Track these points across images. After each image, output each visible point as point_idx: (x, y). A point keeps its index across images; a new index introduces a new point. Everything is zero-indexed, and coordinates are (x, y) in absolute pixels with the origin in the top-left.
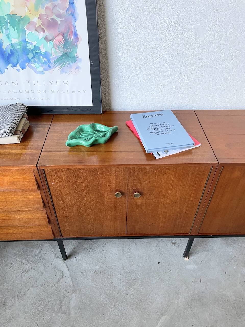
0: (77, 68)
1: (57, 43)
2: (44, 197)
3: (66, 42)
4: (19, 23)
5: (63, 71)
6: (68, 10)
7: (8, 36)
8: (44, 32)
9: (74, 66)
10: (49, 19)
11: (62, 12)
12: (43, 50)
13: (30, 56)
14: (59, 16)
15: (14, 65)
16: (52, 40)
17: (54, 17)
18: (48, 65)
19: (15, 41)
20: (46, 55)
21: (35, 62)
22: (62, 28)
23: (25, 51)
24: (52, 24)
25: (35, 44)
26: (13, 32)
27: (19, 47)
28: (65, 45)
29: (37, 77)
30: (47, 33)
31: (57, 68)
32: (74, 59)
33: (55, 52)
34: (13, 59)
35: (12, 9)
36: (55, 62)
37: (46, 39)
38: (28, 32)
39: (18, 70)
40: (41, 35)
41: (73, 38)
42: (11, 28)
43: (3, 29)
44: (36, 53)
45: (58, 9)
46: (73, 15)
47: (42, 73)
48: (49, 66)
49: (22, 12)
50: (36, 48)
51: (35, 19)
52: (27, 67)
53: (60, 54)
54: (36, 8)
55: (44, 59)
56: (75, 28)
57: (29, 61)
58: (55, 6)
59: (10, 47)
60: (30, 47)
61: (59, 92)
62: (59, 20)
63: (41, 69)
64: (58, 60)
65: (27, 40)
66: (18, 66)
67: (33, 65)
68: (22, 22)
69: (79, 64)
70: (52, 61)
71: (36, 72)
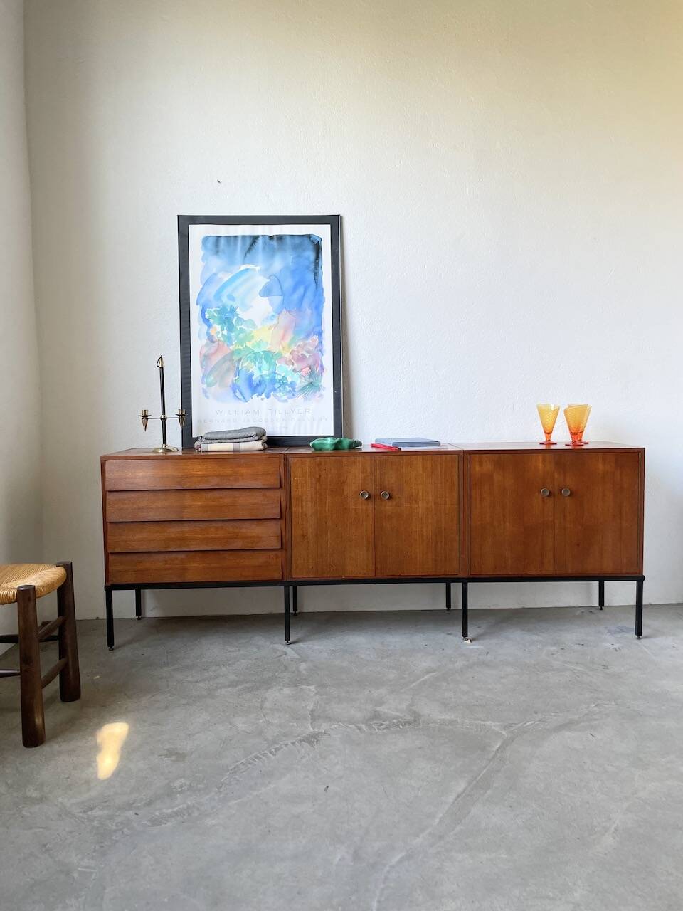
0: (321, 396)
1: (304, 374)
2: (283, 499)
3: (312, 374)
4: (272, 358)
5: (306, 399)
6: (317, 347)
7: (260, 369)
8: (293, 364)
9: (318, 394)
10: (300, 354)
11: (311, 349)
12: (290, 380)
13: (277, 385)
14: (308, 352)
15: (260, 394)
16: (300, 371)
17: (304, 353)
18: (292, 393)
19: (265, 372)
20: (292, 385)
21: (280, 391)
22: (310, 361)
23: (273, 381)
24: (302, 358)
25: (283, 375)
26: (265, 365)
27: (268, 378)
28: (310, 376)
29: (280, 406)
30: (296, 366)
31: (301, 396)
32: (318, 388)
33: (301, 382)
34: (260, 389)
35: (269, 346)
36: (299, 391)
37: (294, 370)
38: (278, 365)
39: (262, 399)
40: (290, 368)
41: (319, 369)
42: (264, 362)
43: (257, 363)
44: (283, 383)
45: (309, 347)
46: (320, 351)
47: (286, 401)
48: (293, 395)
49: (276, 349)
50: (284, 378)
51: (287, 355)
52: (272, 396)
53: (306, 384)
54: (290, 346)
55: (289, 389)
56: (321, 361)
57: (275, 390)
58: (305, 345)
59: (259, 378)
60: (278, 377)
61: (299, 420)
62: (308, 355)
63: (285, 398)
64: (303, 389)
65: (277, 371)
66: (263, 395)
67: (278, 394)
68: (275, 357)
69: (322, 392)
70: (296, 390)
71: (279, 400)
